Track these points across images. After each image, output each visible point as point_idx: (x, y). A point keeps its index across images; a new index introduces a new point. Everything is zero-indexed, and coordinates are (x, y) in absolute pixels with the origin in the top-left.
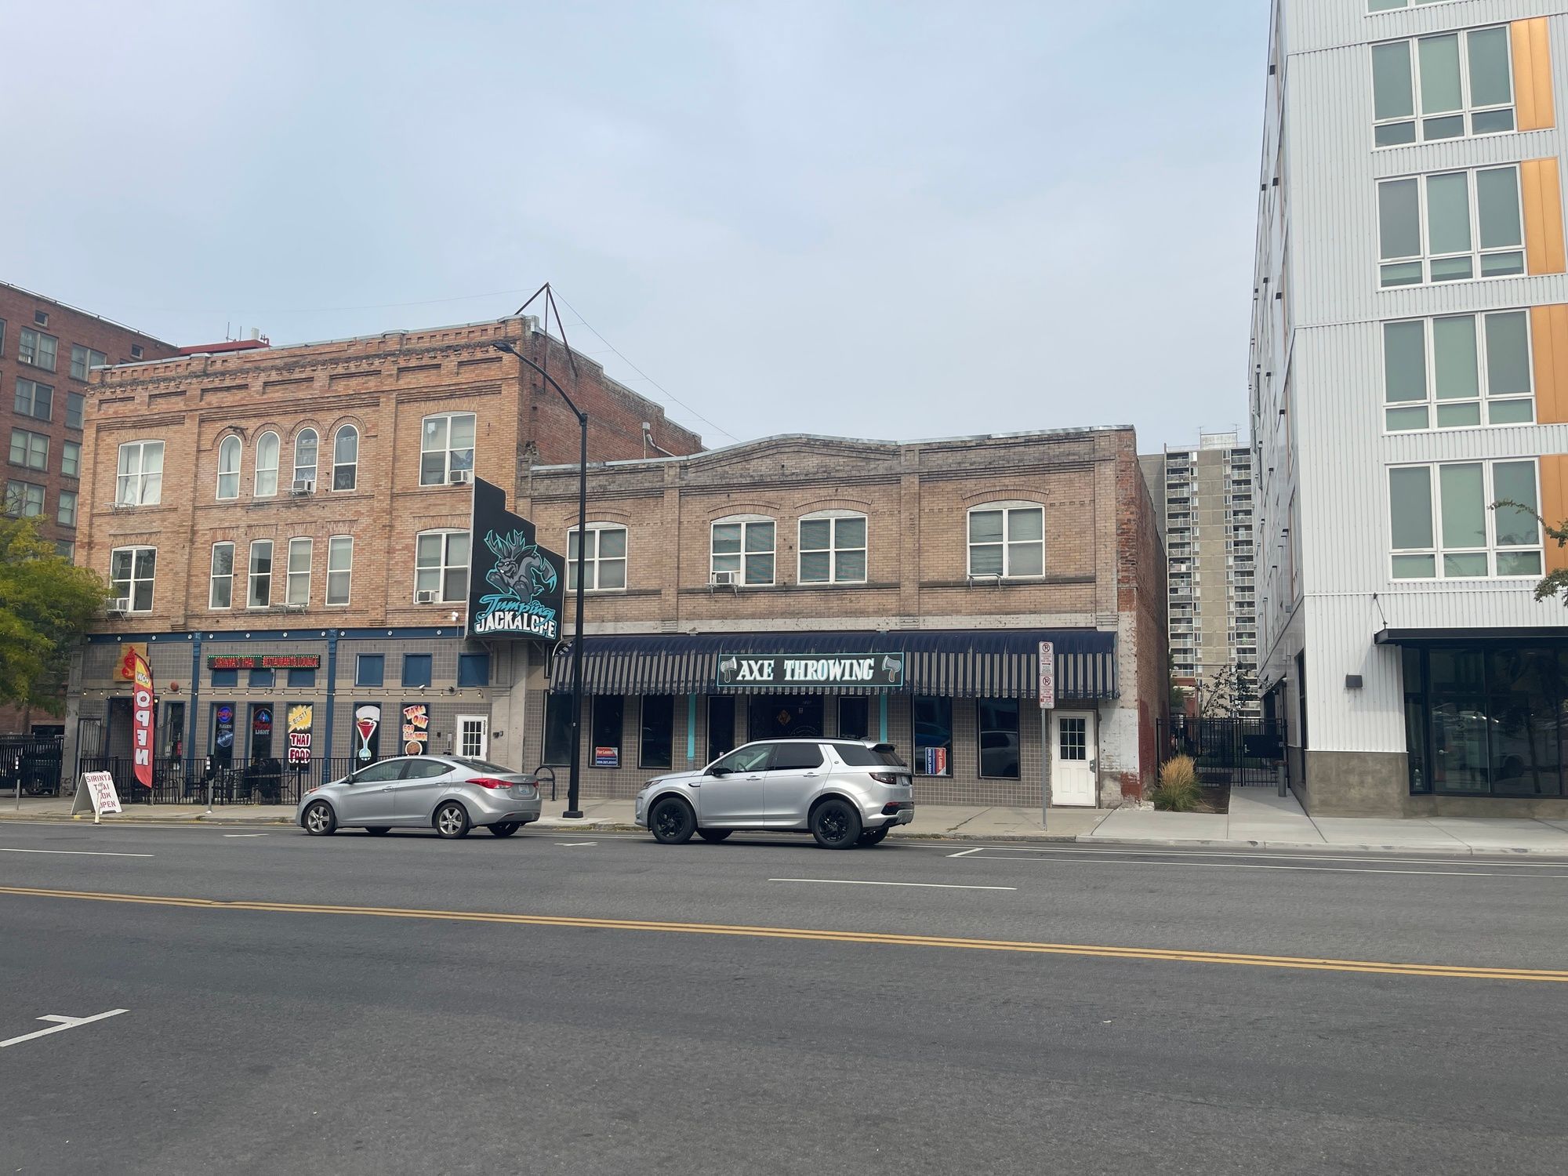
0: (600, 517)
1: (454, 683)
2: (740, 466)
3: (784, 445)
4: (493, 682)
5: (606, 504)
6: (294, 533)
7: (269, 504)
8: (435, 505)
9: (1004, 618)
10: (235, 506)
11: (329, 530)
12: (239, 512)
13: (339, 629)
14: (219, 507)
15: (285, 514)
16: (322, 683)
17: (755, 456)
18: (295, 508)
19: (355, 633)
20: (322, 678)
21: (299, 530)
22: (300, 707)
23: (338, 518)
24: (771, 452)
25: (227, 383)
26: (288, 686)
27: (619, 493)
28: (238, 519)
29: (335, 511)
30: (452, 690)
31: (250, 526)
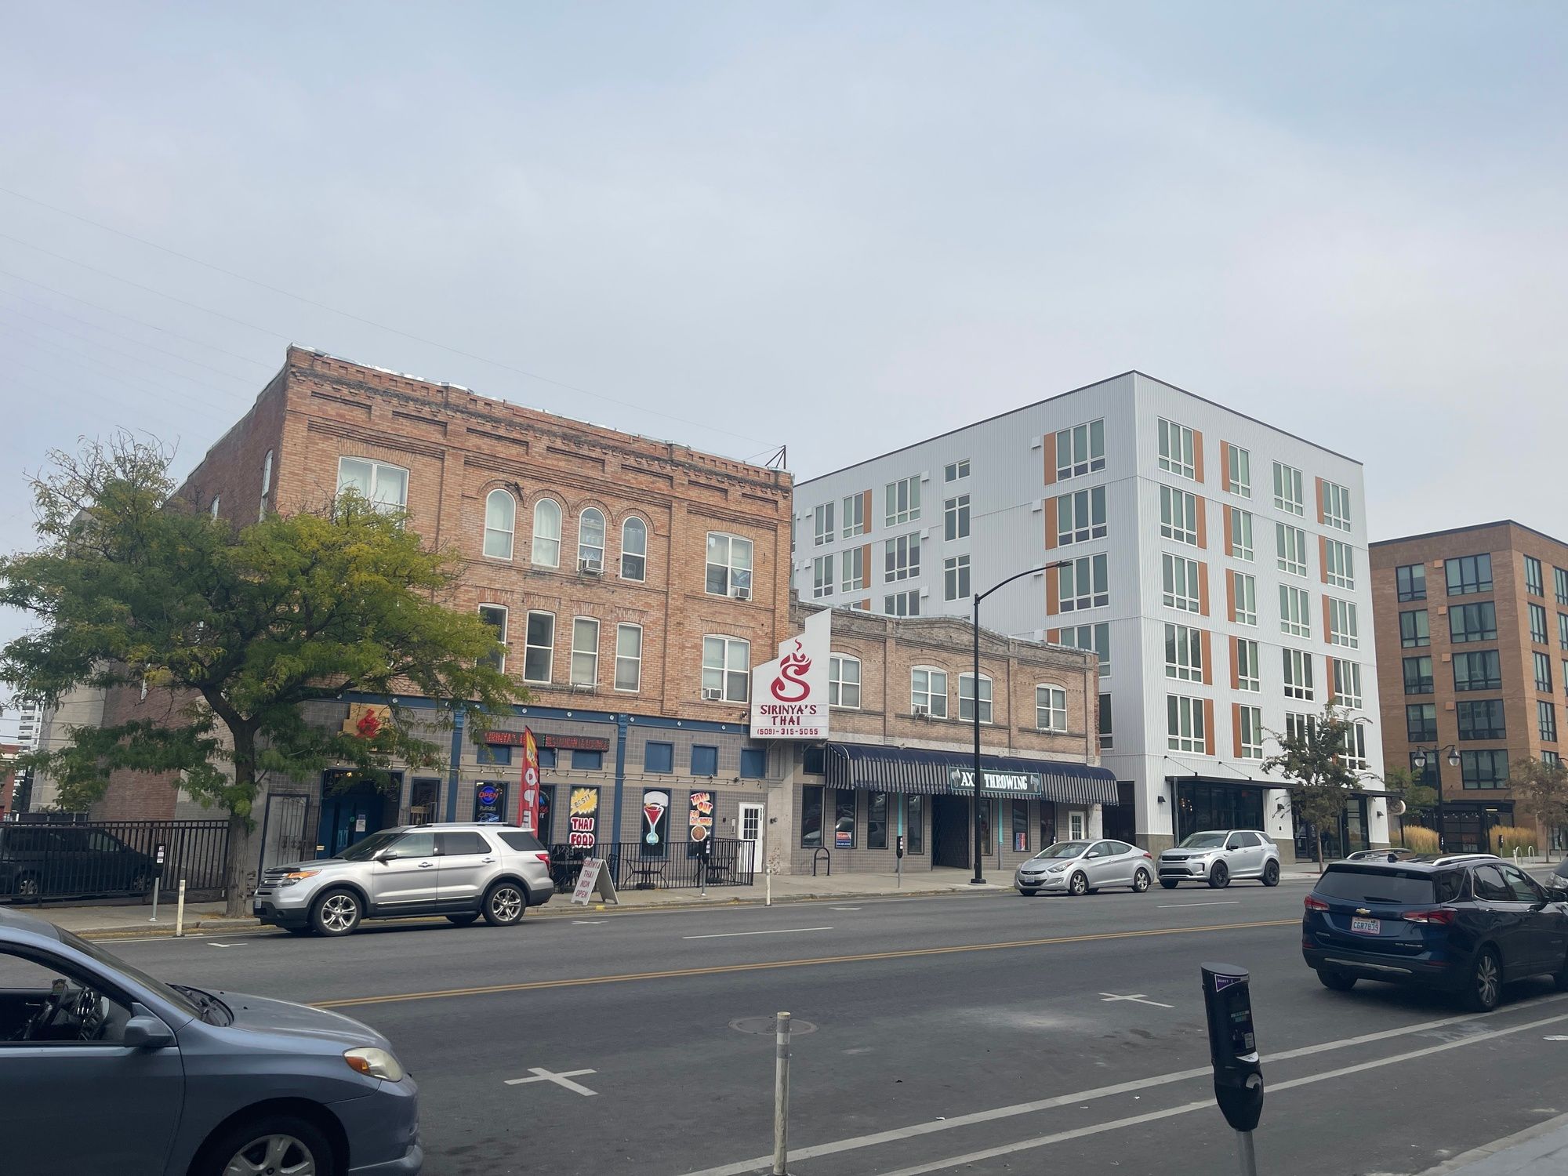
0: (843, 649)
1: (737, 774)
2: (928, 630)
3: (953, 623)
4: (769, 775)
5: (847, 640)
6: (580, 611)
7: (551, 574)
8: (720, 613)
9: (1053, 755)
10: (510, 568)
11: (618, 615)
12: (514, 576)
13: (629, 714)
14: (489, 565)
15: (568, 588)
16: (609, 766)
17: (937, 626)
18: (582, 586)
19: (644, 720)
20: (609, 761)
21: (586, 609)
22: (583, 790)
23: (628, 606)
24: (943, 625)
25: (502, 432)
26: (573, 768)
27: (858, 633)
28: (513, 583)
29: (627, 598)
30: (736, 780)
31: (527, 594)
